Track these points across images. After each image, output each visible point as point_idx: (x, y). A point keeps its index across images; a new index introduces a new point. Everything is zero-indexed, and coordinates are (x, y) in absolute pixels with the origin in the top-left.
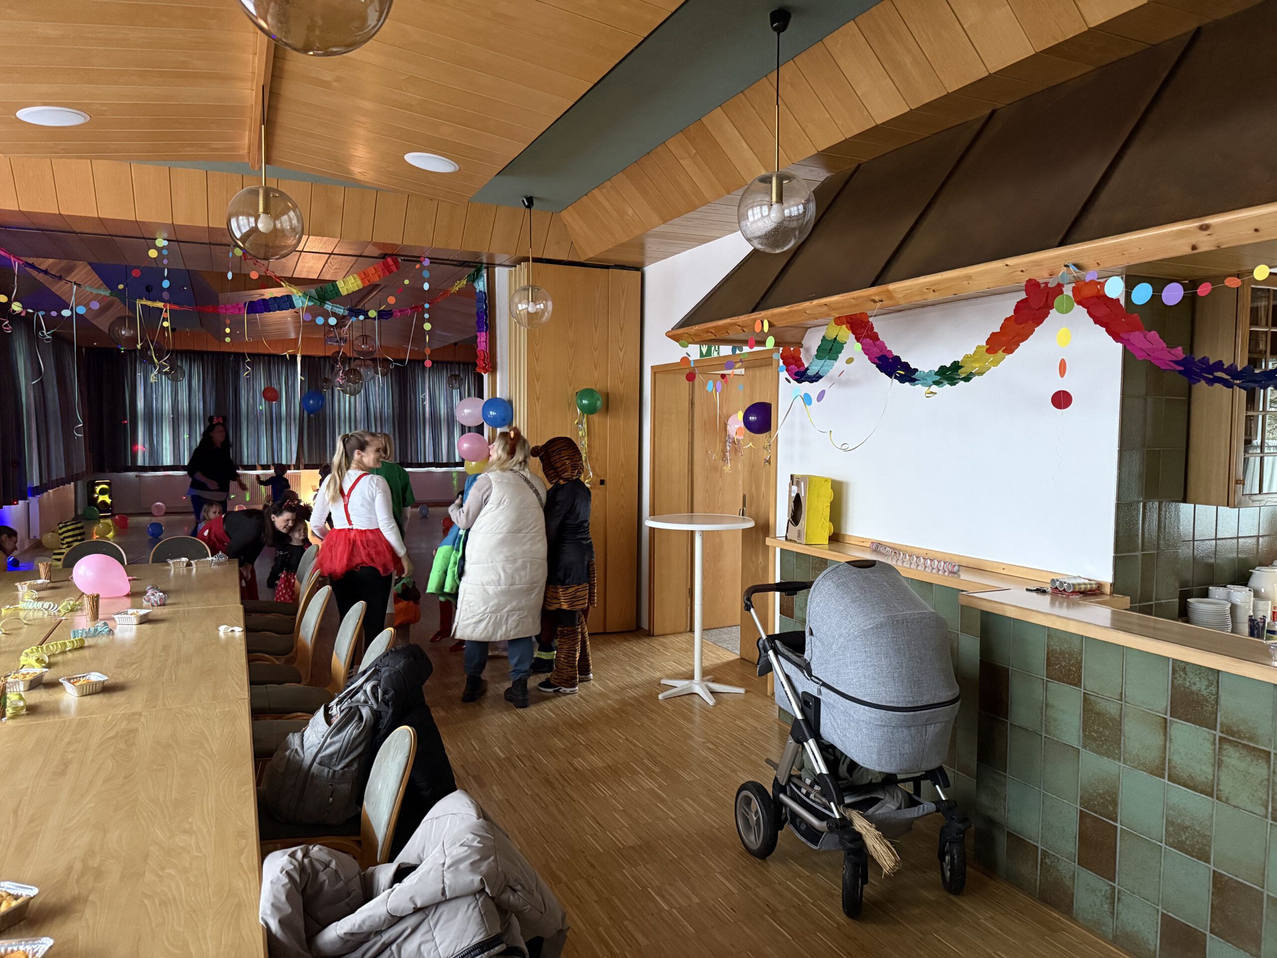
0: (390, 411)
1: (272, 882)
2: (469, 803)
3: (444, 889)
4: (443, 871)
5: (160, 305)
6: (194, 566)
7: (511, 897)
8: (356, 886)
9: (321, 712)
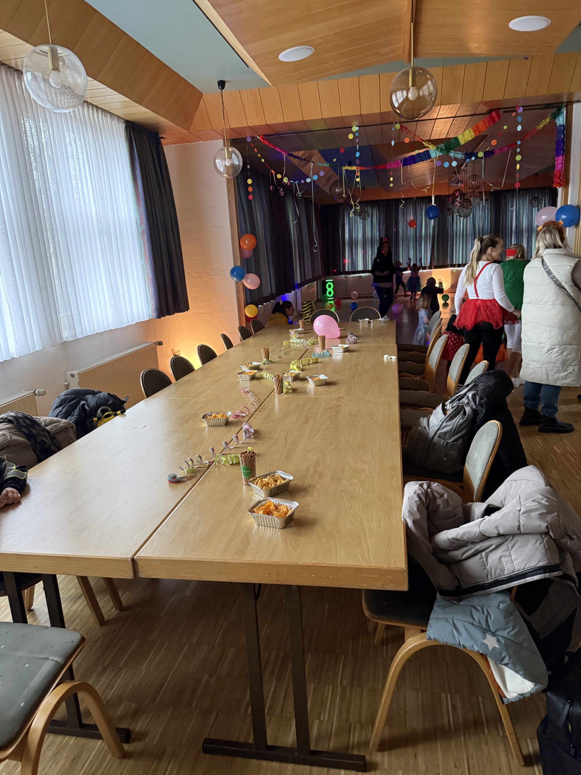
0: (489, 227)
1: (409, 498)
2: (539, 474)
3: (519, 526)
4: (519, 515)
5: (354, 168)
6: (372, 323)
7: (569, 543)
8: (459, 511)
9: (440, 408)
